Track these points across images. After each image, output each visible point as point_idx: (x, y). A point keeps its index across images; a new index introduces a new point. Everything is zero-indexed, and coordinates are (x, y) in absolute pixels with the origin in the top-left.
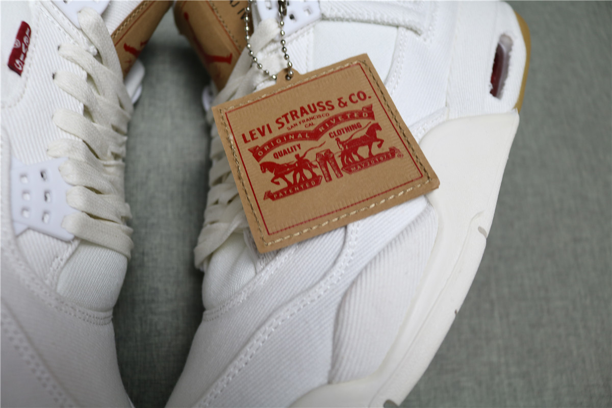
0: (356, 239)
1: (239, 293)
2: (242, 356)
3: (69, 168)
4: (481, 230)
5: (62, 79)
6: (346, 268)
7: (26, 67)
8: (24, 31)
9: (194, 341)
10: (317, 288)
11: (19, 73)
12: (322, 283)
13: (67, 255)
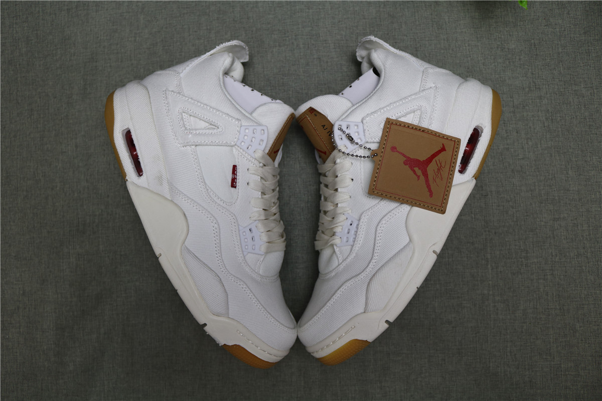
0: (377, 256)
1: (331, 272)
2: (332, 299)
3: (260, 225)
4: (434, 252)
5: (252, 184)
6: (372, 268)
7: (237, 184)
8: (235, 167)
9: (315, 286)
10: (360, 276)
11: (235, 187)
12: (362, 274)
13: (262, 259)
